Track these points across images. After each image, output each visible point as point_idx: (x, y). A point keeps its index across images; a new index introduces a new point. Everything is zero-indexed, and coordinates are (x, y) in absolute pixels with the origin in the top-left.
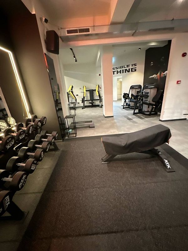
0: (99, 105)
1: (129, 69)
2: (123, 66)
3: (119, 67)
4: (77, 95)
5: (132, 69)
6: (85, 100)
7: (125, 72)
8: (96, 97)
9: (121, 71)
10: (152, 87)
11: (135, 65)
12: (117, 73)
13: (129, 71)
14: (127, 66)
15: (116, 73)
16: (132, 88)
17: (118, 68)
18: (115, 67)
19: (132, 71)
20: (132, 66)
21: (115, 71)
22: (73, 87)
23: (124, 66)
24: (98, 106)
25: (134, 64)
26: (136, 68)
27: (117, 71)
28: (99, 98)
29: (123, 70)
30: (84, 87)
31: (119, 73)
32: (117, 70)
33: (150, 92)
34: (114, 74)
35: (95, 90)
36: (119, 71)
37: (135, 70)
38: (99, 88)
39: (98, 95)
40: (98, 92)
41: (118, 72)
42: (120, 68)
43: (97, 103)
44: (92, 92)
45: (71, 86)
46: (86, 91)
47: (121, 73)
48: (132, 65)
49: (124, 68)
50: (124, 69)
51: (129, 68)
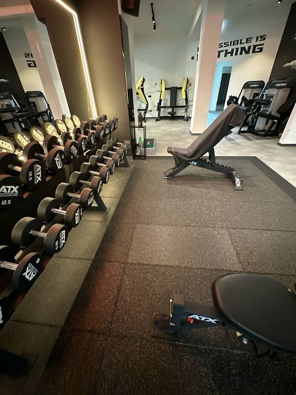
0: (184, 116)
1: (250, 47)
2: (238, 41)
3: (231, 42)
4: (150, 96)
5: (255, 46)
6: (162, 105)
7: (241, 54)
8: (181, 102)
9: (233, 50)
10: (283, 85)
11: (263, 38)
12: (225, 56)
13: (247, 52)
14: (248, 40)
15: (223, 54)
16: (247, 86)
17: (229, 44)
18: (223, 42)
19: (254, 52)
20: (257, 41)
21: (223, 51)
22: (144, 80)
23: (241, 40)
24: (182, 118)
25: (261, 37)
26: (263, 44)
27: (226, 51)
28: (185, 105)
29: (237, 49)
30: (163, 82)
31: (229, 55)
32: (226, 48)
33: (277, 94)
34: (219, 57)
35: (181, 88)
36: (229, 50)
37: (261, 50)
38: (188, 85)
39: (184, 97)
40: (186, 91)
41: (227, 53)
42: (233, 45)
43: (180, 112)
44: (174, 91)
45: (142, 79)
46: (166, 89)
47: (232, 55)
48: (257, 37)
49: (241, 43)
50: (239, 46)
51: (249, 44)
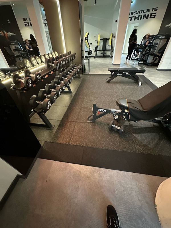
0: (110, 56)
1: (148, 15)
2: (142, 11)
4: (91, 44)
5: (151, 14)
6: (98, 49)
7: (143, 19)
8: (108, 47)
9: (139, 16)
10: (163, 37)
11: (156, 9)
12: (135, 20)
13: (147, 18)
14: (148, 11)
15: (133, 19)
17: (137, 12)
18: (134, 11)
19: (151, 17)
20: (152, 11)
21: (133, 17)
22: (88, 34)
23: (144, 10)
26: (156, 13)
27: (135, 17)
28: (110, 49)
29: (141, 16)
30: (99, 36)
31: (136, 19)
32: (135, 15)
34: (131, 20)
35: (109, 39)
36: (137, 17)
37: (155, 16)
38: (113, 37)
39: (110, 44)
40: (111, 41)
42: (139, 13)
43: (108, 53)
44: (105, 41)
45: (87, 33)
46: (100, 39)
47: (138, 19)
48: (153, 9)
49: (143, 12)
50: (143, 14)
51: (148, 13)
